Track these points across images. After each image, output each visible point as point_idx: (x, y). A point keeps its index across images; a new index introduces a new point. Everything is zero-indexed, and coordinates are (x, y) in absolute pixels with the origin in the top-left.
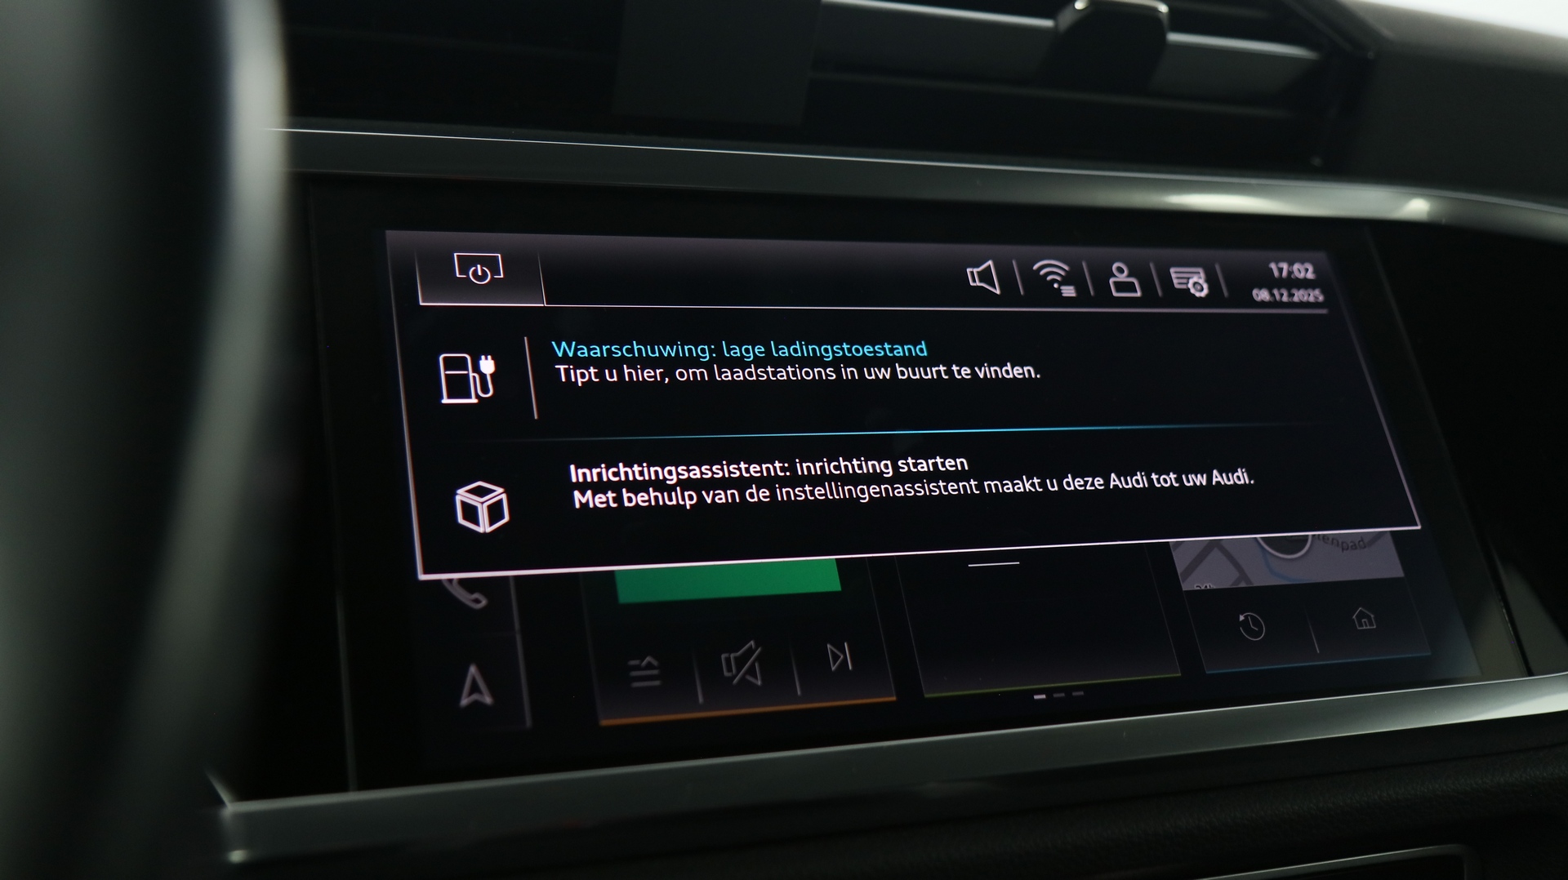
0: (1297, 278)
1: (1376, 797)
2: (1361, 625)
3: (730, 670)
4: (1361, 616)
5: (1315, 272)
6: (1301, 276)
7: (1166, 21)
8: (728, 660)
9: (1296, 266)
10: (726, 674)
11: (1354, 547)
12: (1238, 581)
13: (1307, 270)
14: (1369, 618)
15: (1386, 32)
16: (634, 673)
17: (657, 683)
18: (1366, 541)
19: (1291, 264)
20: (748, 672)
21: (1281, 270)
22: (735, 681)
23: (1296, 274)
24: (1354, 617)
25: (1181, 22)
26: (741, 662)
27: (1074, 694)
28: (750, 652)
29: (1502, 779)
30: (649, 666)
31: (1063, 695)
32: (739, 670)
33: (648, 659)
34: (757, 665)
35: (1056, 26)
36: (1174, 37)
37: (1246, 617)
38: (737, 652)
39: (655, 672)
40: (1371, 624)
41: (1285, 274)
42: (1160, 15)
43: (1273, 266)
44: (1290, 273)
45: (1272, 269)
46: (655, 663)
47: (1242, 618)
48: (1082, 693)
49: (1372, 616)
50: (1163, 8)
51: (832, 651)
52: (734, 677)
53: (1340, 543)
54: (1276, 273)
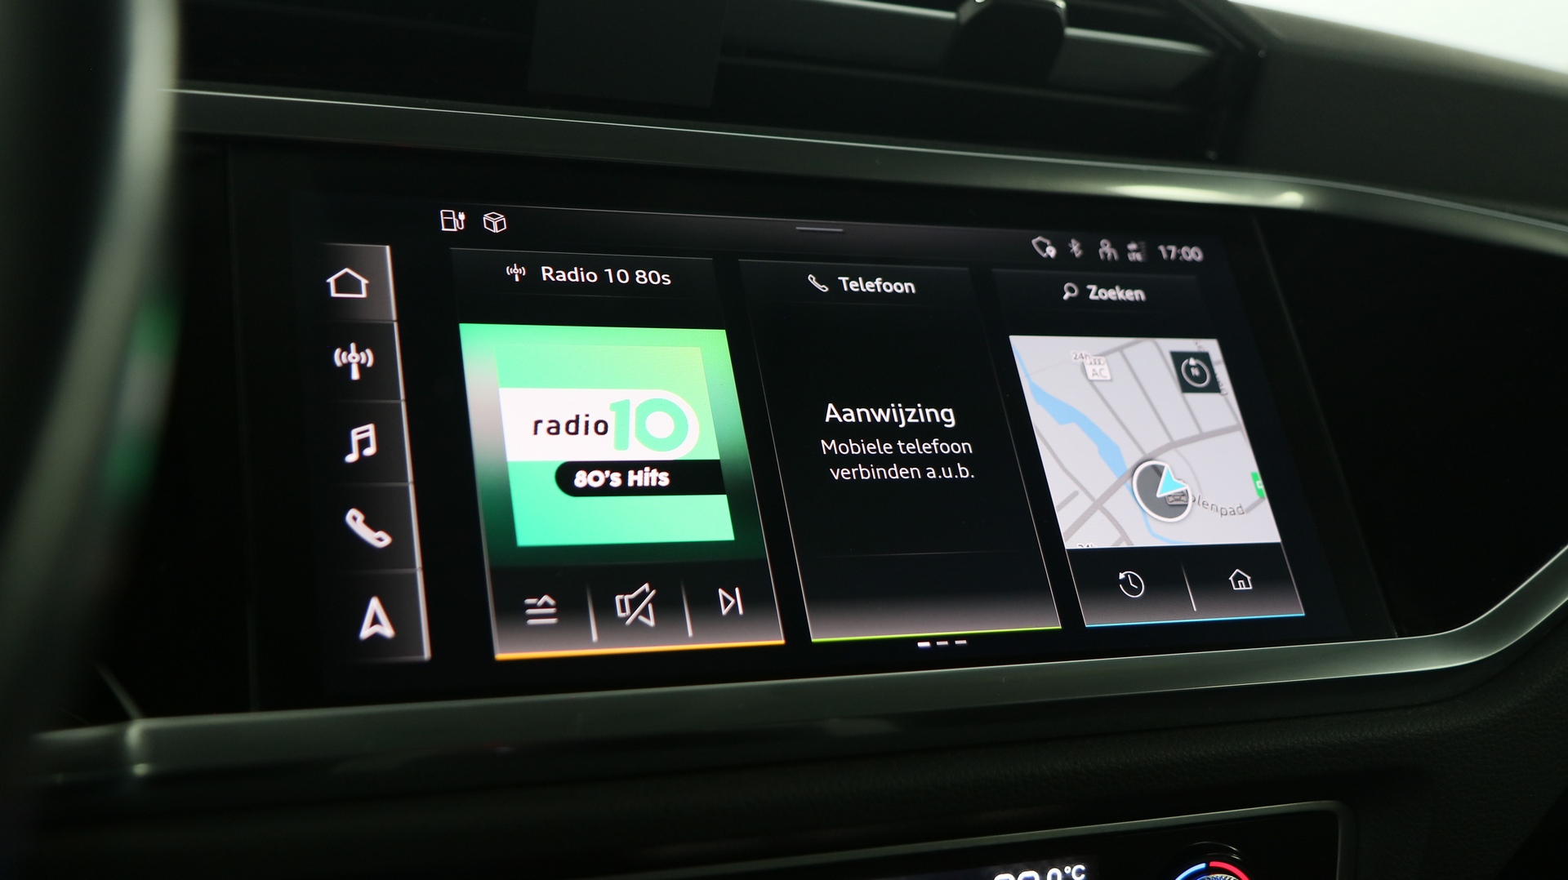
0: (1185, 261)
1: (1248, 747)
2: (1237, 586)
3: (623, 610)
4: (1238, 577)
5: (1204, 254)
6: (1190, 258)
7: (1063, 16)
8: (622, 602)
9: (1184, 249)
10: (620, 614)
11: (1234, 513)
12: (1120, 541)
13: (1195, 253)
14: (1245, 579)
15: (1276, 32)
16: (530, 611)
17: (553, 621)
18: (1244, 508)
19: (1179, 247)
20: (642, 613)
21: (1169, 252)
22: (629, 622)
23: (1184, 256)
24: (1231, 578)
25: (1077, 16)
26: (634, 604)
27: (957, 642)
28: (644, 595)
29: (1370, 734)
30: (546, 605)
31: (946, 643)
32: (632, 611)
33: (546, 598)
34: (650, 606)
35: (958, 18)
36: (1071, 32)
37: (1126, 575)
38: (632, 593)
39: (552, 611)
40: (1247, 586)
41: (1173, 256)
42: (1058, 10)
43: (1162, 248)
44: (1178, 255)
45: (1160, 251)
46: (552, 602)
47: (1122, 576)
48: (964, 642)
49: (1249, 578)
50: (1061, 4)
51: (724, 597)
52: (628, 618)
53: (1219, 509)
54: (1165, 256)
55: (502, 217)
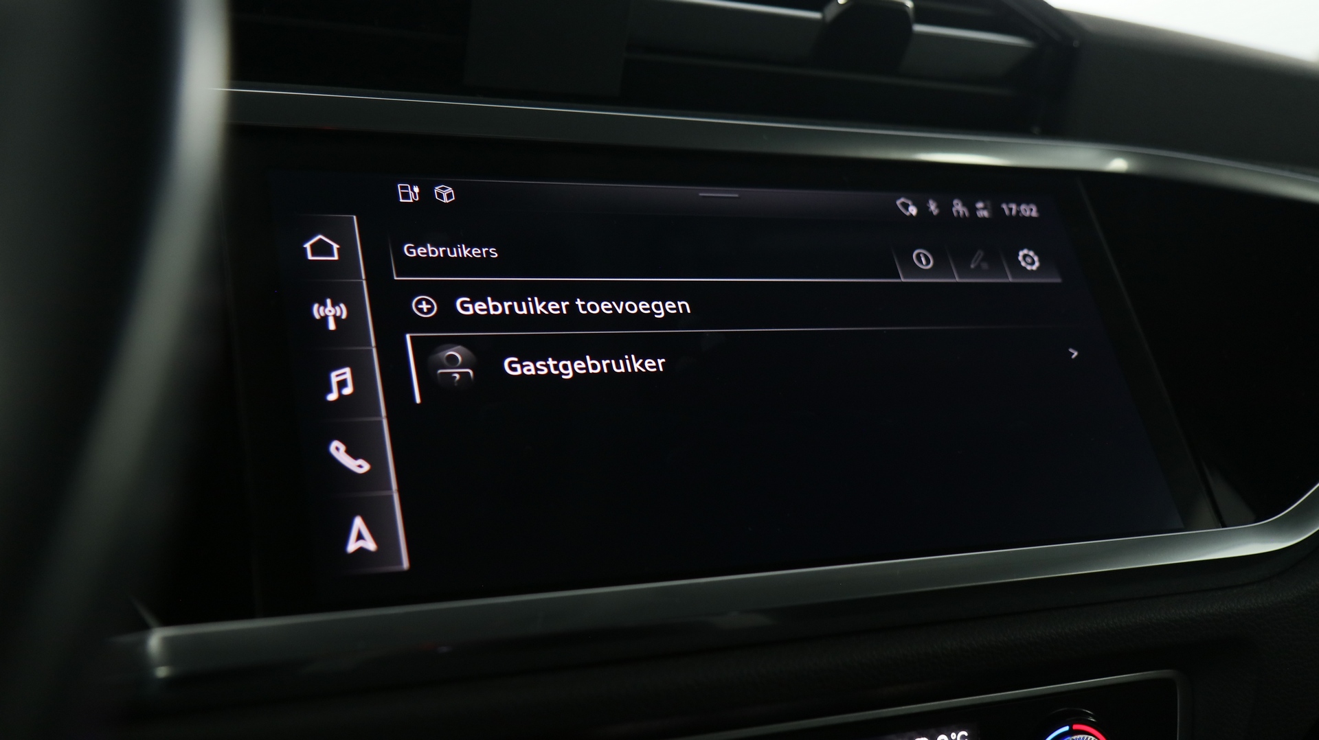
0: (1024, 216)
1: (1104, 624)
5: (1038, 211)
6: (1028, 214)
7: (911, 14)
9: (1023, 207)
13: (1032, 210)
15: (1087, 26)
19: (1019, 205)
21: (1011, 210)
23: (1023, 212)
25: (923, 15)
29: (1204, 610)
35: (824, 17)
36: (919, 28)
41: (1014, 212)
42: (907, 8)
43: (1004, 206)
44: (1018, 212)
45: (1003, 209)
50: (910, 4)
54: (1007, 212)
55: (450, 190)
